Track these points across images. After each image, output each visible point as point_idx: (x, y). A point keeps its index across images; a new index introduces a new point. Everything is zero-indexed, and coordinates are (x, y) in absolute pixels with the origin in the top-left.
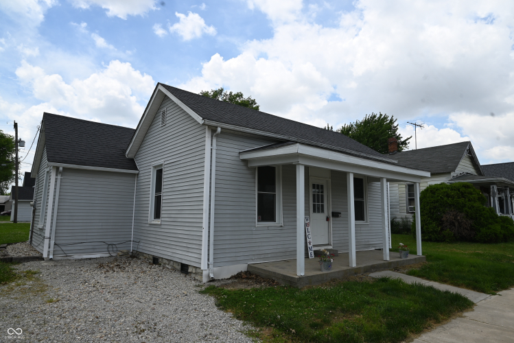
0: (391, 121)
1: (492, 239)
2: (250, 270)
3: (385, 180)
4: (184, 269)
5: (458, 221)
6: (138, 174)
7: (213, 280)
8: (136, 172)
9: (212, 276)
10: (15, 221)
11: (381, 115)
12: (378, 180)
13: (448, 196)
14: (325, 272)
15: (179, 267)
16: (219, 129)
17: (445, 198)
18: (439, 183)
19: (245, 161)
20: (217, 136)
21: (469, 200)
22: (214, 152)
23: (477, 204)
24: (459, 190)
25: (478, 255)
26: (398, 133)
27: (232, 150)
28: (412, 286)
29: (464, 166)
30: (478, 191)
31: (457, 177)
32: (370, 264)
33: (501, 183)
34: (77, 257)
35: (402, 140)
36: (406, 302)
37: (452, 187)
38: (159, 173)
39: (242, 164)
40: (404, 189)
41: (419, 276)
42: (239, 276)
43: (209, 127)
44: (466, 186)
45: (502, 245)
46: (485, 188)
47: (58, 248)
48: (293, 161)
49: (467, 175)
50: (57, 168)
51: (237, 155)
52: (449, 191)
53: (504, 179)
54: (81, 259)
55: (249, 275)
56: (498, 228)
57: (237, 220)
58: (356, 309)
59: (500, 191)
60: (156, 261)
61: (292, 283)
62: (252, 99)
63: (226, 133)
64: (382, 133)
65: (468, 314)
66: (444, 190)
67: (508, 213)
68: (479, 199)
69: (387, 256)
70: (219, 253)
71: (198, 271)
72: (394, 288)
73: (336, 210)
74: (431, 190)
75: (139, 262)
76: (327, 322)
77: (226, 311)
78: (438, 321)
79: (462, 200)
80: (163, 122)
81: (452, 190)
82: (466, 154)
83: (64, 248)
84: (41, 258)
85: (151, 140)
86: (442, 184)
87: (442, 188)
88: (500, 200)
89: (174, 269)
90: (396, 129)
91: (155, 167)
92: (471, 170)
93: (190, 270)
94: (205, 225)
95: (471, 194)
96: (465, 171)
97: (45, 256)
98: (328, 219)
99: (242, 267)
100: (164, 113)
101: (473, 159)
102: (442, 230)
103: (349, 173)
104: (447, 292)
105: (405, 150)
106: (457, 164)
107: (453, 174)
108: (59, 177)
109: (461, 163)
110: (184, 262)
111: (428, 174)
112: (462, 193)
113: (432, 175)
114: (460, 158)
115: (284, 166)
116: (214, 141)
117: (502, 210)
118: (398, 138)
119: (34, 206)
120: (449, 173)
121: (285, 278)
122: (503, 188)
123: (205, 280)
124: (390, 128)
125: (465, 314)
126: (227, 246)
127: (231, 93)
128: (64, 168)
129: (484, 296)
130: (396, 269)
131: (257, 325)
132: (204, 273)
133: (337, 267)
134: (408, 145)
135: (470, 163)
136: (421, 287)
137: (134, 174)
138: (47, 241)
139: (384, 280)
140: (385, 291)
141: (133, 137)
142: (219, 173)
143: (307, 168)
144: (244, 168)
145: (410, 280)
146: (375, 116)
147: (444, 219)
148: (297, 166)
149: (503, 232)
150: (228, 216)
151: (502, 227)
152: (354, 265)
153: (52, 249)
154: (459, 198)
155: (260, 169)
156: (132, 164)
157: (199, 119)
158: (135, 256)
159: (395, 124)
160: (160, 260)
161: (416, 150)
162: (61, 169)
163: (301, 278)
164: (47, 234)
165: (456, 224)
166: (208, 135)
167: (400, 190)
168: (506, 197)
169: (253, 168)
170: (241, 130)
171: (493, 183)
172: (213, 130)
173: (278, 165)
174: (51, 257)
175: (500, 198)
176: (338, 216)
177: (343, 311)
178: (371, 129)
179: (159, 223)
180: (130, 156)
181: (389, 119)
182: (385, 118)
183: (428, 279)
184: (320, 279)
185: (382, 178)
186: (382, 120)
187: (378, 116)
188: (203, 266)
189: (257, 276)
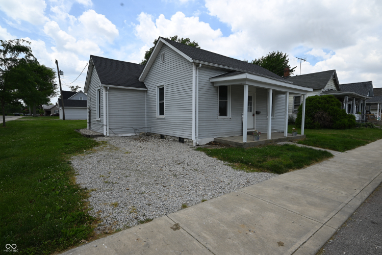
0: (285, 57)
1: (342, 127)
2: (215, 140)
3: (288, 93)
4: (181, 140)
5: (323, 117)
6: (147, 91)
7: (198, 145)
8: (146, 89)
9: (198, 143)
10: (64, 119)
11: (278, 53)
12: (284, 93)
13: (319, 103)
14: (255, 141)
15: (178, 140)
16: (201, 65)
17: (317, 104)
18: (314, 95)
19: (213, 83)
20: (199, 69)
21: (331, 105)
22: (198, 78)
23: (336, 107)
24: (326, 99)
25: (334, 135)
26: (288, 64)
27: (207, 76)
28: (302, 148)
29: (330, 85)
30: (337, 100)
31: (325, 92)
32: (278, 138)
33: (351, 95)
34: (120, 135)
35: (290, 69)
36: (300, 154)
37: (322, 98)
38: (162, 90)
39: (211, 84)
40: (292, 99)
41: (303, 144)
42: (210, 143)
43: (195, 63)
44: (330, 97)
45: (348, 130)
46: (341, 98)
47: (110, 131)
48: (242, 83)
49: (331, 90)
50: (106, 88)
51: (208, 79)
52: (320, 100)
53: (353, 93)
54: (122, 137)
55: (215, 143)
56: (346, 121)
57: (209, 115)
58: (277, 156)
59: (350, 100)
60: (162, 137)
61: (240, 146)
62: (196, 42)
63: (204, 67)
64: (279, 64)
65: (331, 159)
66: (317, 99)
67: (352, 112)
68: (337, 105)
69: (286, 134)
70: (201, 132)
71: (190, 140)
72: (293, 148)
73: (258, 110)
74: (309, 100)
75: (153, 138)
76: (265, 161)
77: (213, 157)
78: (317, 161)
79: (327, 105)
80: (162, 60)
81: (322, 99)
82: (332, 78)
83: (113, 131)
84: (102, 136)
85: (154, 71)
86: (316, 96)
87: (316, 98)
88: (349, 106)
89: (174, 141)
90: (287, 61)
91: (158, 87)
92: (334, 87)
93: (185, 140)
94: (194, 117)
95: (333, 101)
96: (330, 88)
97: (105, 134)
98: (253, 115)
99: (212, 139)
100: (163, 55)
101: (336, 81)
102: (313, 122)
103: (270, 89)
104: (320, 150)
105: (292, 75)
106: (326, 83)
107: (323, 90)
108: (107, 93)
109: (328, 83)
110: (181, 137)
111: (312, 90)
112: (328, 101)
113: (314, 90)
114: (328, 80)
115: (232, 86)
116: (198, 71)
117: (349, 112)
118: (288, 67)
119: (89, 109)
120: (321, 89)
121: (236, 144)
122: (352, 97)
123: (194, 145)
124: (284, 61)
125: (329, 159)
126: (204, 128)
127: (182, 39)
128: (110, 88)
129: (338, 152)
130: (291, 141)
131: (231, 162)
132: (194, 142)
133: (262, 139)
134: (294, 72)
135: (333, 83)
136: (306, 148)
137: (145, 91)
138: (105, 127)
139: (286, 145)
140: (288, 149)
141: (143, 69)
142: (200, 90)
143: (250, 87)
144: (212, 87)
145: (300, 146)
146: (274, 54)
147: (316, 116)
148: (244, 86)
149: (349, 123)
150: (204, 113)
151: (348, 120)
152: (270, 138)
153: (108, 131)
154: (325, 104)
155: (220, 87)
156: (143, 85)
157: (190, 59)
158: (149, 135)
159: (287, 59)
160: (165, 136)
161: (300, 75)
162: (108, 88)
163: (245, 143)
164: (105, 123)
165: (322, 119)
166: (194, 68)
167: (290, 100)
168: (353, 103)
169: (216, 87)
170: (212, 65)
171: (347, 95)
172: (197, 65)
173: (229, 85)
174: (108, 135)
175: (349, 104)
176: (259, 114)
177: (271, 156)
178: (272, 62)
179: (164, 117)
180: (141, 80)
181: (284, 55)
182: (281, 55)
183: (308, 145)
184: (254, 144)
185: (287, 92)
186: (279, 55)
187: (276, 53)
188: (193, 138)
189: (220, 143)
